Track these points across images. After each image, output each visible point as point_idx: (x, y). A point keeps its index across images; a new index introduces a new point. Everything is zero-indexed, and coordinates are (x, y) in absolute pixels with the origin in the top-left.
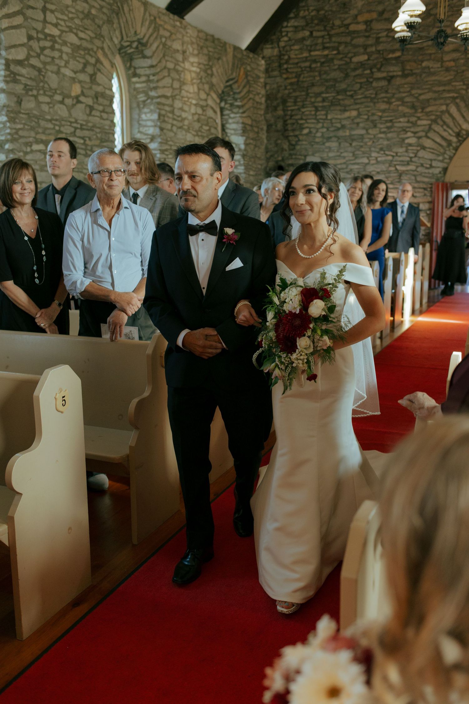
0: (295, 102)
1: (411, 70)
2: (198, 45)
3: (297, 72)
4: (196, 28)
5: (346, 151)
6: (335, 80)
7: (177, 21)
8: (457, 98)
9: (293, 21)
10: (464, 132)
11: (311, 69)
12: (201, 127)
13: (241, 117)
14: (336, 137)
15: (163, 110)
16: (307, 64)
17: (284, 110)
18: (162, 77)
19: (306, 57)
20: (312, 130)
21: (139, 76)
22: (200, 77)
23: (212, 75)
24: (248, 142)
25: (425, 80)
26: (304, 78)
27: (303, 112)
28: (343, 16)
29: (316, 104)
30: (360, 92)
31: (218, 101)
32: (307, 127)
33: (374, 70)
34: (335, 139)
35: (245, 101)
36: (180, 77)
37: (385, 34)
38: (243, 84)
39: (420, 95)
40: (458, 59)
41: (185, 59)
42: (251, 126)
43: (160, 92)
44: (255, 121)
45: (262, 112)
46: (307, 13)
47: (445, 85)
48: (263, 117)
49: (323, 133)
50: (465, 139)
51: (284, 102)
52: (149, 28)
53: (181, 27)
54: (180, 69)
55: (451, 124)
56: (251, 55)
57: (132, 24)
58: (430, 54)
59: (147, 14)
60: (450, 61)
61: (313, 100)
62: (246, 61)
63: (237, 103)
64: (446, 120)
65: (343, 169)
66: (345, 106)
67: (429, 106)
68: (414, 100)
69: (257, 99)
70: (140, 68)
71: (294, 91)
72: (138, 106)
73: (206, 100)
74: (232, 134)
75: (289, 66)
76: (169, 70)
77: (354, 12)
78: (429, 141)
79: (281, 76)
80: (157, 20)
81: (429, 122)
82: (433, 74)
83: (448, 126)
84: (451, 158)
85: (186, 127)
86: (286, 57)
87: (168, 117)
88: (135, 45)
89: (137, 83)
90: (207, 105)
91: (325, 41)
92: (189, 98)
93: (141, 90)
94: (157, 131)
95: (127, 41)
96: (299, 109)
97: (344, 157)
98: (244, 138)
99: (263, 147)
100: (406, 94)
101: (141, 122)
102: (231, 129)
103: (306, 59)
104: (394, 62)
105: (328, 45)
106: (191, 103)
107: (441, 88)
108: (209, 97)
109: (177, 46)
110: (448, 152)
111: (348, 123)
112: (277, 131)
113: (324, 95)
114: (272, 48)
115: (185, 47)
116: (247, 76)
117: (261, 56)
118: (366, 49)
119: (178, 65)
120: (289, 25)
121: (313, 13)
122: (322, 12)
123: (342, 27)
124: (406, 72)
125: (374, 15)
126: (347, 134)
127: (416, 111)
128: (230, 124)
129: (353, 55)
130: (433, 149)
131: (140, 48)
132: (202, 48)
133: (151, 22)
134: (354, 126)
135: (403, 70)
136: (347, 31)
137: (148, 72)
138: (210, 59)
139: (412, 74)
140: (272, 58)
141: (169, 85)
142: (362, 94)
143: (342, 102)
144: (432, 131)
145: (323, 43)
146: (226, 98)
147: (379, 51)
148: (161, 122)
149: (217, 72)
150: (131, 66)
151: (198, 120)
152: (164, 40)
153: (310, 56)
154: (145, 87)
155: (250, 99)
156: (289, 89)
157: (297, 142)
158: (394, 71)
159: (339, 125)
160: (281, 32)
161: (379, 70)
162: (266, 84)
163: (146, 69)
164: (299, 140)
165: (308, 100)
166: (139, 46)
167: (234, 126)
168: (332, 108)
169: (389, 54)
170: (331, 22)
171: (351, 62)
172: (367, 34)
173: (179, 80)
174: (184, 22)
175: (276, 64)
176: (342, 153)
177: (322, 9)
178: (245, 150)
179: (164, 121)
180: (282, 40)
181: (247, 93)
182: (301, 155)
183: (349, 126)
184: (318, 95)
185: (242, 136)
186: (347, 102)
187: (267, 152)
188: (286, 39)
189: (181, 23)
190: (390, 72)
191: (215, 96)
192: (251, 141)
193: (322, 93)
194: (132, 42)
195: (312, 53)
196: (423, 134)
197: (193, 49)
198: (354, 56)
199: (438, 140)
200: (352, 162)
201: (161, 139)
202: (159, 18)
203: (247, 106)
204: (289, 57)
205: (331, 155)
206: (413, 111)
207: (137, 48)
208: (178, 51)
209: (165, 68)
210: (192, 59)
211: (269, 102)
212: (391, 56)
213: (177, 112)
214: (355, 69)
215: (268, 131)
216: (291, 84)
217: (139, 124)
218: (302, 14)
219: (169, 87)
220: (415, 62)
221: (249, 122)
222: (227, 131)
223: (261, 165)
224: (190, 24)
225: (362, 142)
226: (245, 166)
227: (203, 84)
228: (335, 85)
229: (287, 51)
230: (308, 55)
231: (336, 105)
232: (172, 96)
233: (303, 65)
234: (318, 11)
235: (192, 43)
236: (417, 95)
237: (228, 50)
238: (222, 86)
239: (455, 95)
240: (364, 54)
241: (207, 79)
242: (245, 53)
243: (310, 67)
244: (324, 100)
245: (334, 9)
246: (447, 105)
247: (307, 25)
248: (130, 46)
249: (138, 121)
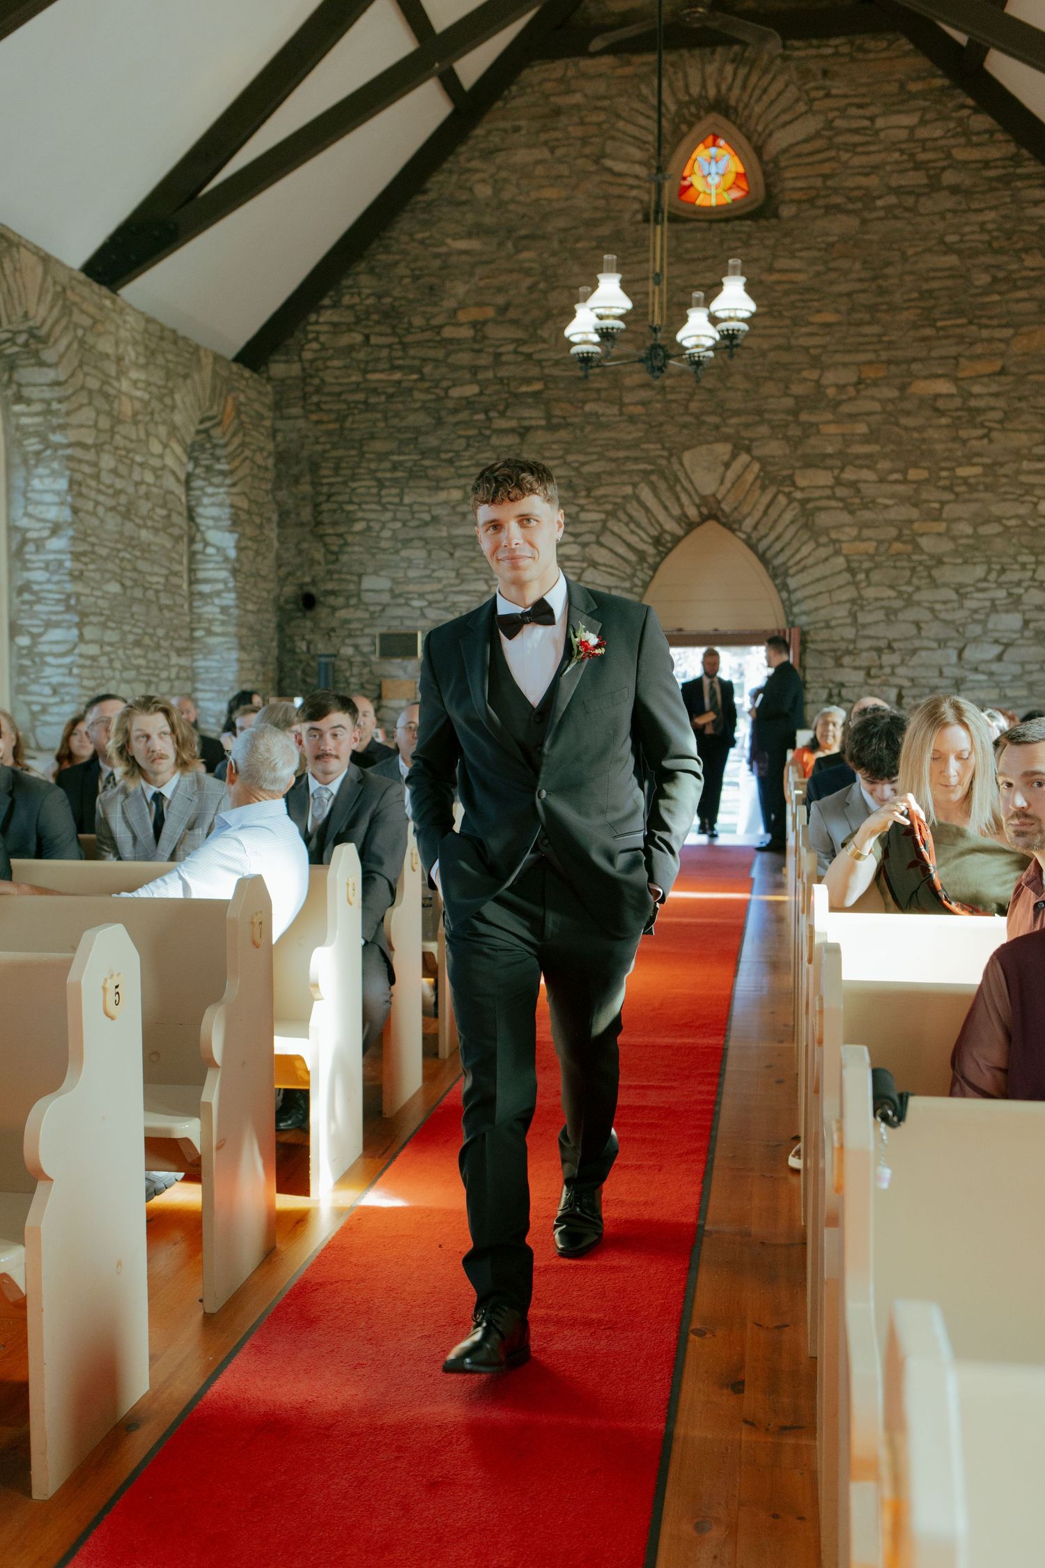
0: (337, 469)
1: (564, 418)
2: (146, 347)
3: (338, 411)
4: (142, 313)
5: (443, 568)
6: (418, 431)
7: (106, 297)
8: (652, 472)
9: (329, 312)
10: (668, 538)
11: (368, 407)
12: (153, 509)
13: (227, 493)
14: (420, 539)
15: (78, 471)
16: (360, 396)
17: (313, 484)
18: (76, 405)
19: (358, 384)
20: (372, 524)
21: (28, 402)
22: (149, 410)
23: (173, 408)
24: (242, 544)
25: (591, 436)
26: (353, 422)
27: (354, 489)
28: (429, 309)
29: (379, 475)
30: (467, 454)
31: (185, 459)
32: (362, 519)
33: (493, 414)
34: (420, 544)
35: (236, 463)
36: (112, 408)
37: (511, 347)
38: (232, 429)
39: (583, 464)
40: (650, 402)
41: (121, 373)
42: (249, 512)
43: (73, 436)
44: (256, 502)
45: (269, 486)
46: (356, 300)
47: (628, 448)
48: (270, 496)
49: (394, 531)
50: (670, 550)
51: (314, 467)
52: (52, 308)
53: (114, 310)
54: (112, 391)
55: (644, 521)
56: (247, 373)
57: (20, 296)
58: (598, 390)
59: (49, 280)
60: (636, 404)
61: (373, 466)
62: (236, 384)
63: (218, 467)
64: (634, 513)
65: (437, 602)
66: (438, 480)
67: (601, 485)
68: (573, 473)
69: (259, 459)
70: (29, 385)
71: (335, 446)
72: (25, 461)
73: (161, 456)
74: (209, 528)
75: (324, 399)
76: (90, 392)
77: (449, 304)
78: (603, 551)
79: (306, 417)
80: (69, 292)
81: (603, 516)
82: (606, 427)
83: (638, 525)
84: (646, 585)
85: (122, 509)
86: (316, 381)
87: (88, 486)
88: (21, 339)
89: (24, 414)
90: (164, 467)
91: (394, 354)
92: (129, 451)
93: (31, 429)
94: (66, 514)
95: (8, 331)
96: (345, 483)
97: (439, 580)
98: (236, 536)
99: (272, 556)
100: (555, 462)
101: (30, 495)
102: (207, 518)
103: (357, 388)
104: (530, 400)
105: (401, 362)
106: (133, 461)
107: (622, 454)
108: (168, 450)
109: (106, 346)
110: (639, 574)
111: (445, 512)
112: (302, 525)
113: (395, 458)
114: (287, 362)
115: (121, 350)
116: (238, 413)
117: (265, 375)
118: (475, 374)
119: (109, 384)
120: (321, 320)
121: (370, 301)
122: (387, 300)
123: (427, 330)
124: (555, 421)
125: (490, 313)
126: (444, 534)
127: (576, 496)
128: (205, 506)
129: (450, 383)
130: (612, 567)
131: (33, 345)
132: (153, 353)
133: (56, 296)
134: (457, 519)
135: (549, 417)
136: (438, 338)
137: (48, 394)
138: (169, 375)
139: (567, 425)
140: (289, 382)
141: (91, 423)
142: (471, 458)
143: (431, 473)
144: (608, 533)
145: (390, 359)
146: (196, 454)
147: (501, 379)
148: (73, 497)
149: (184, 403)
150: (10, 380)
151: (147, 496)
152: (80, 332)
153: (366, 380)
154: (40, 425)
155: (247, 458)
156: (324, 443)
157: (341, 546)
158: (531, 418)
159: (427, 517)
160: (306, 332)
161: (502, 414)
162: (274, 433)
163: (45, 388)
164: (346, 544)
165: (364, 465)
166: (31, 341)
167: (214, 511)
168: (412, 483)
169: (521, 385)
170: (406, 320)
171: (447, 396)
172: (476, 346)
173: (109, 414)
174: (119, 301)
175: (299, 394)
176: (434, 571)
177: (387, 294)
178: (238, 560)
179: (80, 495)
180: (307, 347)
181: (240, 446)
182: (351, 574)
183: (446, 519)
184: (382, 457)
185: (231, 532)
186: (441, 473)
187: (279, 566)
188: (315, 346)
189: (114, 302)
190: (525, 418)
191: (178, 450)
192: (249, 543)
193: (392, 453)
194: (16, 333)
195: (370, 376)
196: (592, 538)
197: (138, 354)
198: (454, 385)
199: (622, 550)
200: (455, 589)
201: (75, 530)
202: (73, 289)
203: (240, 473)
204: (323, 381)
205: (412, 573)
206: (571, 494)
207: (26, 345)
208: (108, 356)
209: (83, 387)
210: (134, 374)
211: (281, 466)
212: (524, 389)
213: (107, 478)
214: (455, 411)
215: (282, 524)
216: (329, 433)
217: (27, 499)
218: (346, 300)
219: (89, 427)
220: (571, 403)
221: (244, 504)
222: (199, 520)
223: (269, 592)
224: (130, 306)
225: (474, 550)
226: (237, 592)
227: (156, 423)
228: (416, 439)
229: (318, 370)
230: (360, 379)
231: (421, 477)
232: (95, 446)
233: (351, 397)
234: (379, 297)
235: (135, 343)
236: (576, 465)
237: (204, 360)
238: (193, 429)
239: (649, 467)
240: (471, 383)
241: (163, 415)
242: (235, 367)
243: (365, 402)
244: (395, 467)
245: (411, 296)
246: (635, 485)
247: (358, 321)
248: (12, 341)
249: (25, 494)
